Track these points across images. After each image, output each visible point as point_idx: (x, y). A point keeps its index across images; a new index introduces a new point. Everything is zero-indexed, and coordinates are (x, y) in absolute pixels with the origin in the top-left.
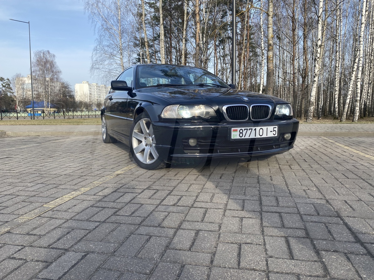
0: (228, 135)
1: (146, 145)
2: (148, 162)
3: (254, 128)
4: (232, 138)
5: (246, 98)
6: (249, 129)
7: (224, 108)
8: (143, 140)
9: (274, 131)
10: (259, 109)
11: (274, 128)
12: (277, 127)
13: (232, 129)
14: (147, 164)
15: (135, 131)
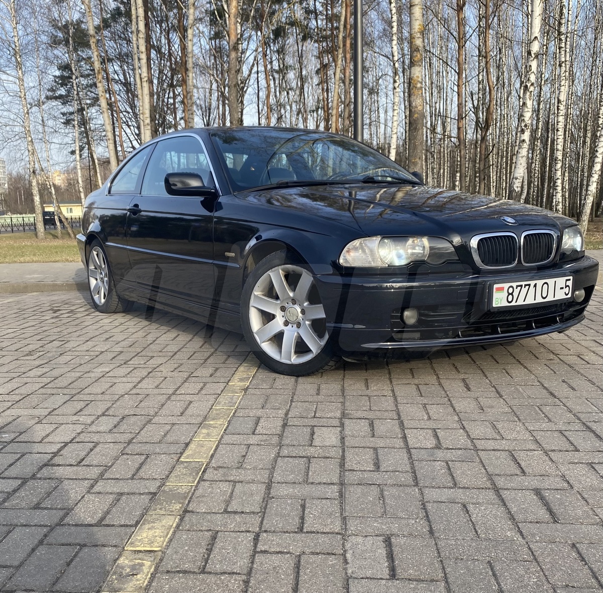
0: (486, 300)
1: (286, 323)
2: (295, 360)
3: (532, 283)
4: (494, 305)
5: (510, 218)
6: (525, 285)
7: (474, 242)
8: (279, 314)
9: (566, 287)
10: (537, 242)
11: (567, 280)
12: (571, 278)
13: (496, 286)
14: (292, 365)
15: (256, 293)
